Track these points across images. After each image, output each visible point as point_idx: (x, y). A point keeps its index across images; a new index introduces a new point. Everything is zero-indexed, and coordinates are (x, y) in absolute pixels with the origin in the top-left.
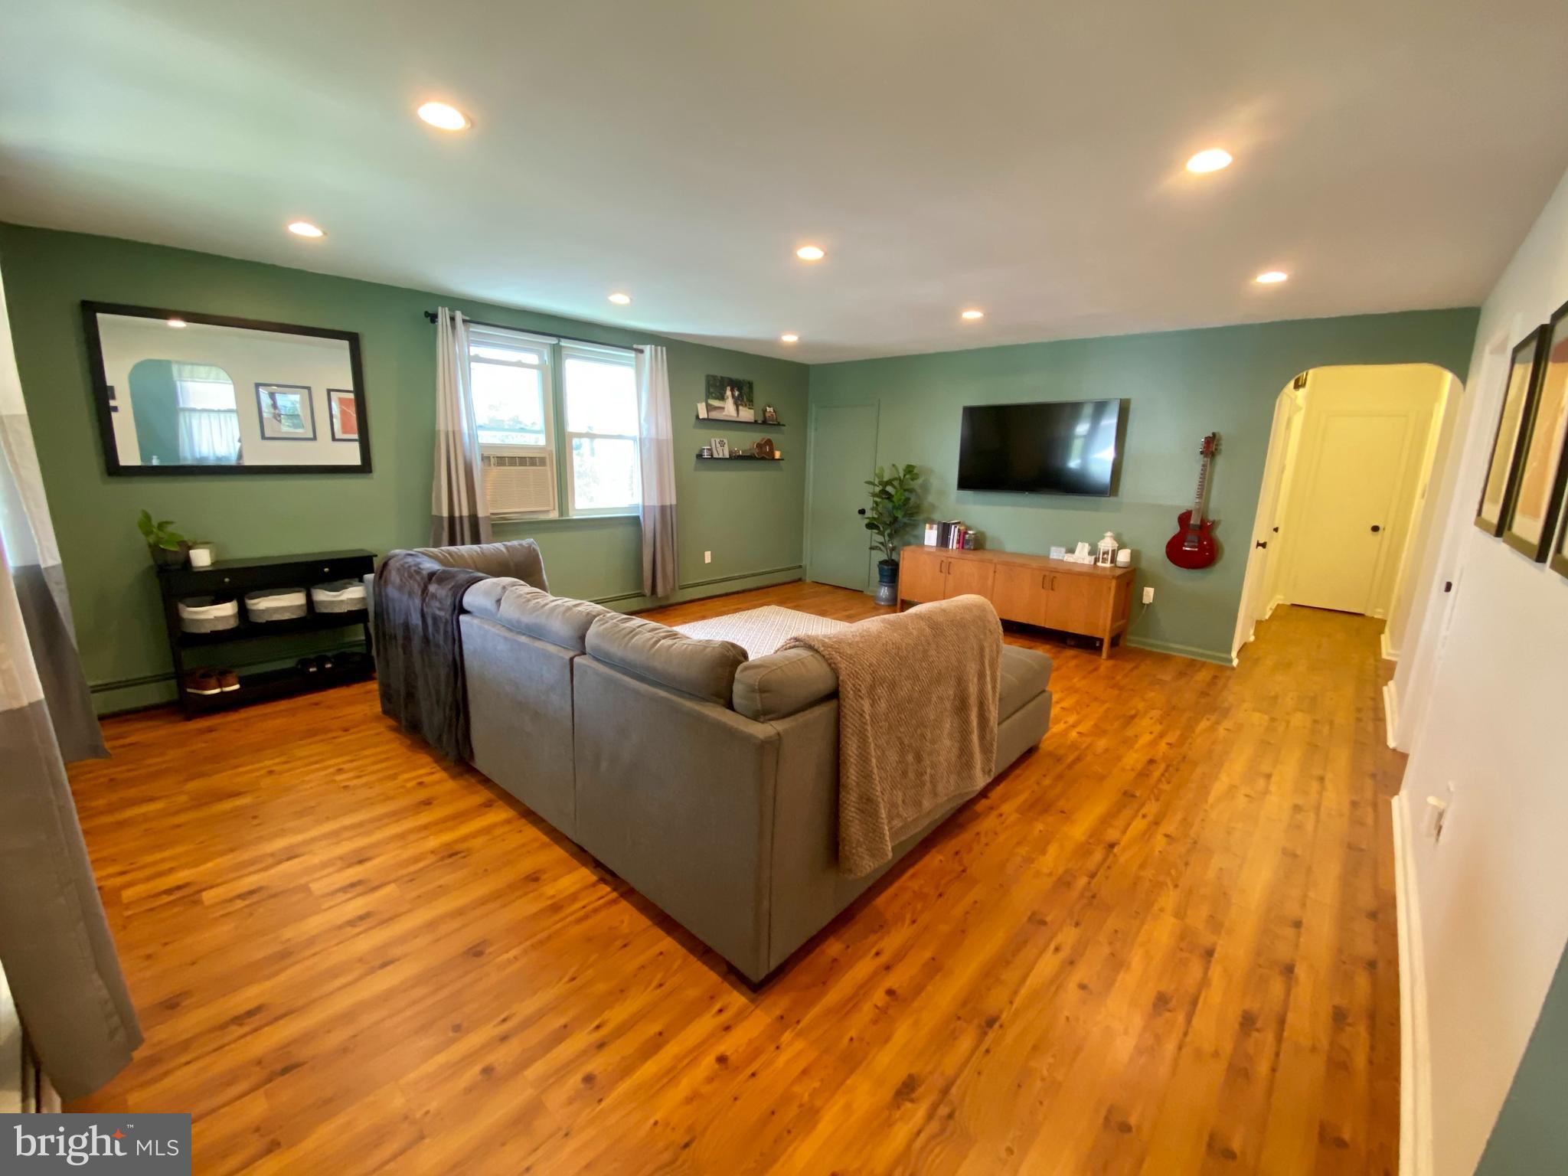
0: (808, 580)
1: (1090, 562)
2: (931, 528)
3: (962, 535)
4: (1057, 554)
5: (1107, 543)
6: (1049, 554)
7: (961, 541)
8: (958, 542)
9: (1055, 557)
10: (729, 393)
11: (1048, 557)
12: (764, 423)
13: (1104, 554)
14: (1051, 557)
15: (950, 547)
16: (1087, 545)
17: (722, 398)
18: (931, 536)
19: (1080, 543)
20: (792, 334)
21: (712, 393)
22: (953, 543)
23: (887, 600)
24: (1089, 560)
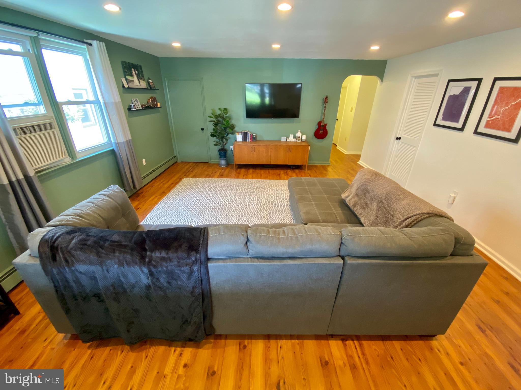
0: (179, 162)
1: (295, 141)
2: (239, 134)
3: (252, 136)
4: (283, 139)
5: (299, 134)
6: (281, 139)
7: (251, 138)
8: (250, 139)
9: (283, 140)
10: (134, 72)
11: (281, 141)
12: (150, 88)
13: (299, 137)
14: (282, 140)
15: (248, 141)
16: (293, 135)
17: (131, 75)
18: (239, 138)
19: (291, 135)
20: (178, 43)
21: (127, 72)
22: (249, 140)
23: (225, 165)
24: (294, 140)
